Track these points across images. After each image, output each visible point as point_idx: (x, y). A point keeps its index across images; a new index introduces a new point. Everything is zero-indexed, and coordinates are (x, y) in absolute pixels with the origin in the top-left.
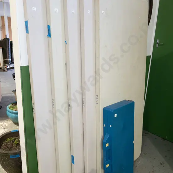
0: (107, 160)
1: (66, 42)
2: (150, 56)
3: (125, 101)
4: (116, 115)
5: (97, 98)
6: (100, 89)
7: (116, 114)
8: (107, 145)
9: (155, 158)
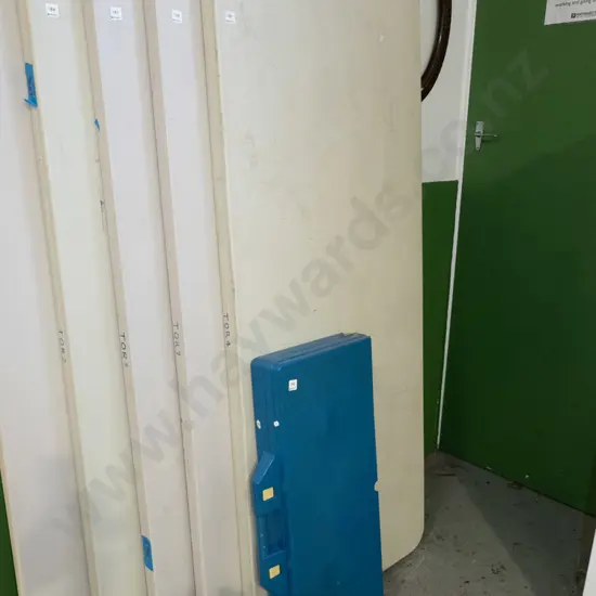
0: (270, 550)
1: (96, 122)
2: (457, 182)
3: (342, 335)
4: (293, 385)
5: (226, 326)
6: (233, 290)
7: (296, 381)
8: (268, 494)
9: (473, 553)
